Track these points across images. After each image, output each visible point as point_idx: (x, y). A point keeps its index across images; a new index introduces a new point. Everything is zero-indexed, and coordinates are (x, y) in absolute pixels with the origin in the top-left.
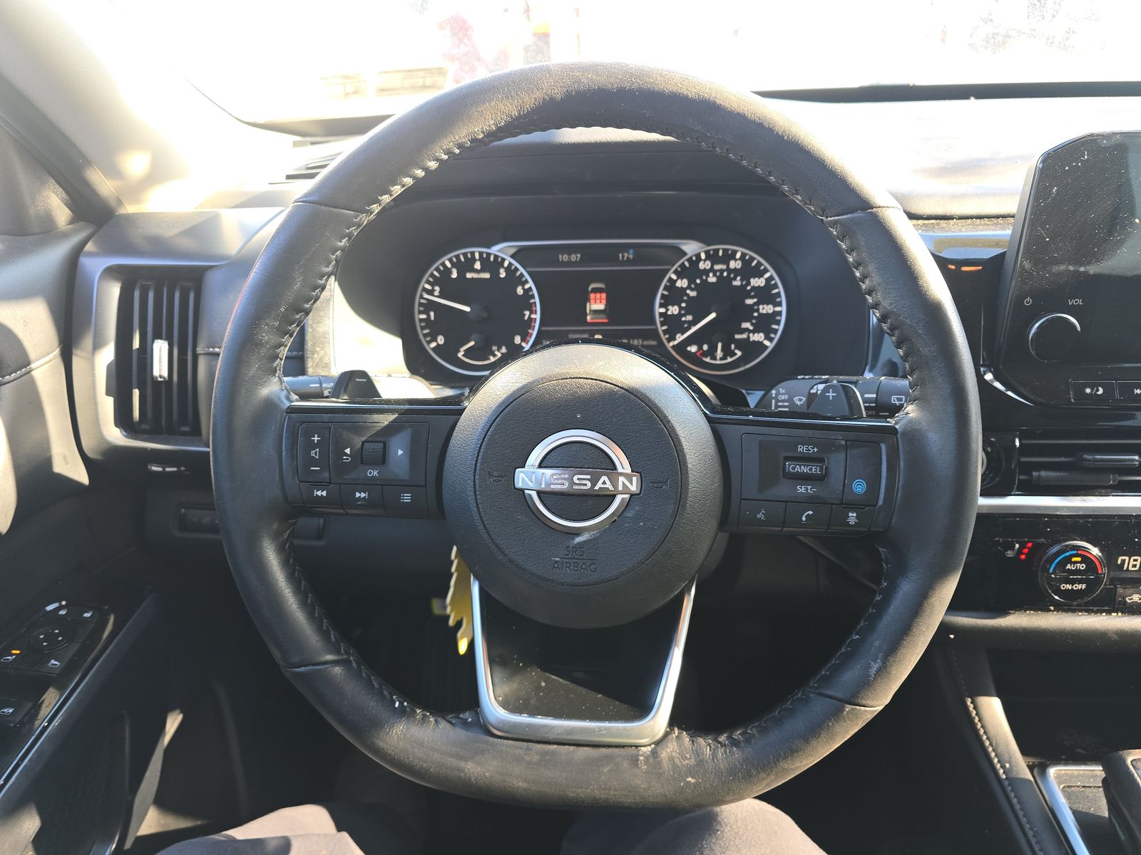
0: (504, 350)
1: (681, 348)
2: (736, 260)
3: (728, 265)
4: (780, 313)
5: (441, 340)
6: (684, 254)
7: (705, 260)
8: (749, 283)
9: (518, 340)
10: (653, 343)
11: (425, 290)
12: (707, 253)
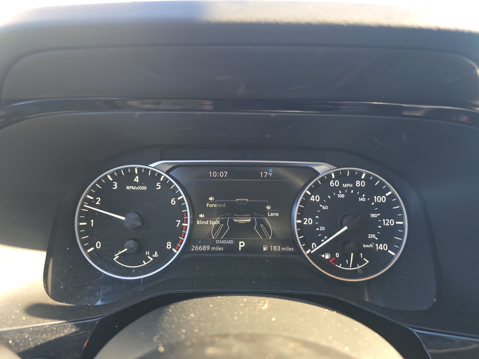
0: (156, 255)
1: (316, 256)
2: (361, 180)
3: (354, 184)
4: (402, 227)
5: (98, 245)
6: (317, 174)
7: (335, 180)
8: (373, 200)
9: (169, 245)
10: (291, 249)
11: (86, 199)
12: (335, 173)
